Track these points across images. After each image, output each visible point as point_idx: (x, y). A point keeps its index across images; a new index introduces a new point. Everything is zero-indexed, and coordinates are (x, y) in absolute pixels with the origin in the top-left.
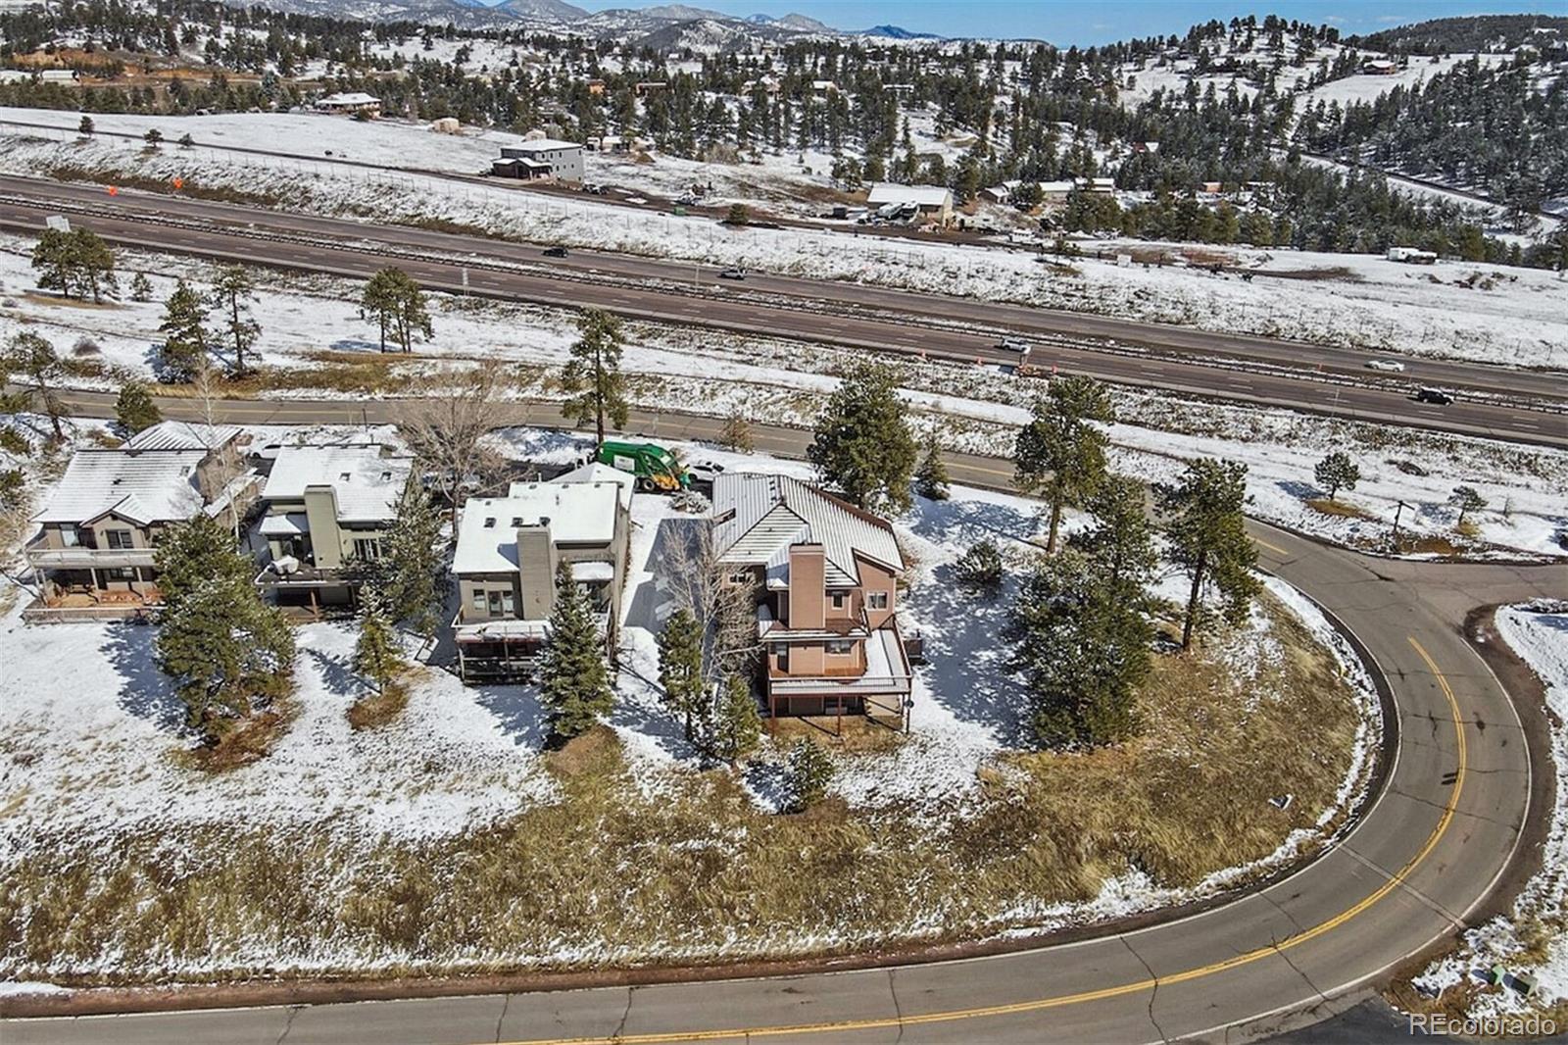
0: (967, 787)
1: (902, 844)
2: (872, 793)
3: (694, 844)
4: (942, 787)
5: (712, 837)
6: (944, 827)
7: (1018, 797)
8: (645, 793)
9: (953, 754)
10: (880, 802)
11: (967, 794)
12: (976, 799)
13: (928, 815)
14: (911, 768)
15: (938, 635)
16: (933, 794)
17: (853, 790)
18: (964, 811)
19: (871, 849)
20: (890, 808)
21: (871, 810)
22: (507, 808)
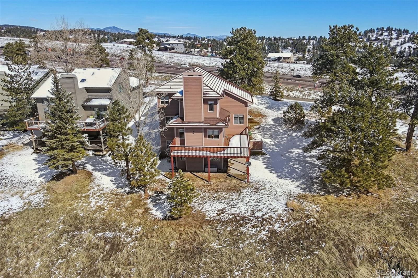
0: (280, 212)
1: (235, 243)
2: (222, 211)
3: (109, 234)
4: (265, 210)
5: (120, 230)
6: (263, 234)
7: (312, 220)
8: (92, 204)
9: (273, 194)
10: (226, 217)
11: (280, 216)
12: (285, 219)
13: (253, 226)
14: (247, 199)
15: (273, 143)
16: (259, 214)
17: (210, 209)
18: (277, 225)
19: (214, 245)
20: (231, 221)
21: (219, 221)
22: (14, 207)
